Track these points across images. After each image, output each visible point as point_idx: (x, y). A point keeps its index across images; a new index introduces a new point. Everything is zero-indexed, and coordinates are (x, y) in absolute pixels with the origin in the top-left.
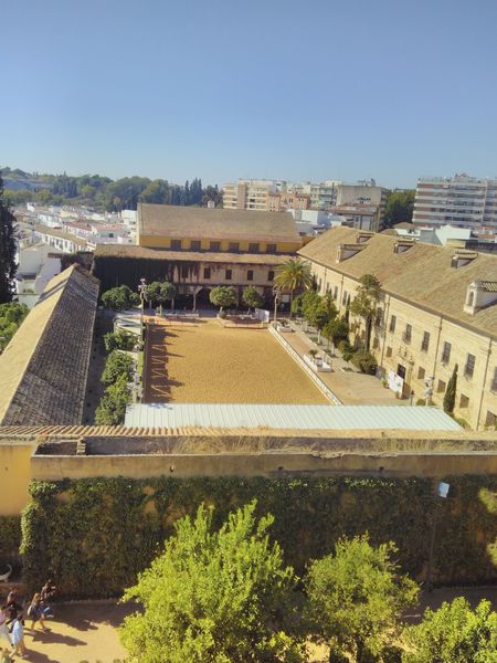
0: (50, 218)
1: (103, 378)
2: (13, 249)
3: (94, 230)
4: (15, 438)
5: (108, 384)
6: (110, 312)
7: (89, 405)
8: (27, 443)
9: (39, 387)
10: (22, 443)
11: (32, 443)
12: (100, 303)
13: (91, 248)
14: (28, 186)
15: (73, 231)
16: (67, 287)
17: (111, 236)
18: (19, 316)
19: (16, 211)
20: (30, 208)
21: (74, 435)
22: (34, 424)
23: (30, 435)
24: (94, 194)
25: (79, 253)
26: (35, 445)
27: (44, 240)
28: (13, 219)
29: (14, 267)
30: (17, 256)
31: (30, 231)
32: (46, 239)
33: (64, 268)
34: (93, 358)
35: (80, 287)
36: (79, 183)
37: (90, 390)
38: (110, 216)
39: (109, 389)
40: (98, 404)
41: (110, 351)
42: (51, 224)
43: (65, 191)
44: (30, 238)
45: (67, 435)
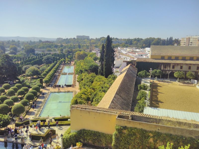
0: (124, 51)
1: (137, 98)
2: (113, 60)
3: (137, 54)
4: (112, 112)
5: (139, 100)
6: (140, 78)
7: (133, 105)
8: (115, 114)
9: (119, 98)
10: (114, 114)
11: (116, 114)
12: (137, 75)
13: (135, 59)
14: (119, 42)
15: (130, 54)
16: (128, 71)
17: (142, 55)
18: (114, 78)
19: (115, 49)
20: (119, 48)
21: (128, 114)
22: (117, 109)
23: (116, 112)
24: (137, 43)
25: (132, 61)
26: (117, 115)
27: (122, 57)
28: (115, 52)
29: (114, 65)
30: (115, 62)
31: (118, 55)
32: (123, 57)
33: (127, 65)
34: (134, 92)
35: (132, 71)
36: (133, 40)
37: (133, 101)
38: (142, 50)
39: (139, 101)
40: (135, 105)
41: (140, 90)
42: (124, 52)
43: (129, 43)
44: (119, 57)
45: (126, 113)
